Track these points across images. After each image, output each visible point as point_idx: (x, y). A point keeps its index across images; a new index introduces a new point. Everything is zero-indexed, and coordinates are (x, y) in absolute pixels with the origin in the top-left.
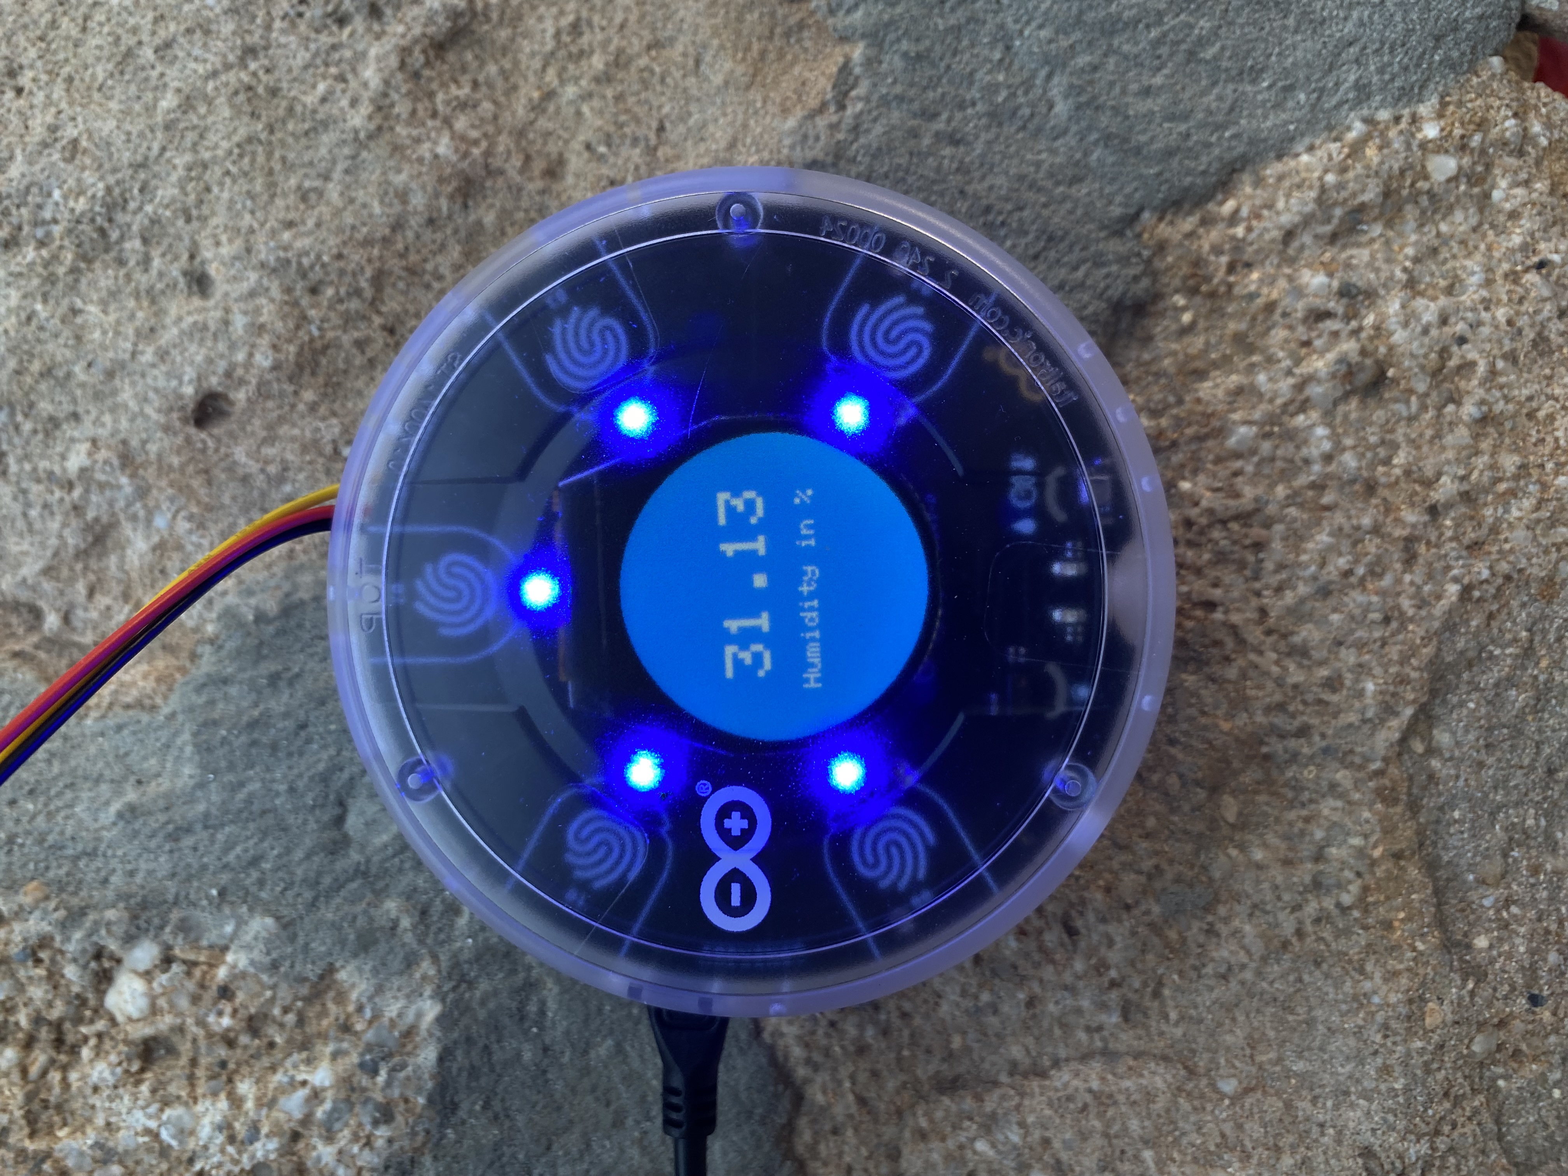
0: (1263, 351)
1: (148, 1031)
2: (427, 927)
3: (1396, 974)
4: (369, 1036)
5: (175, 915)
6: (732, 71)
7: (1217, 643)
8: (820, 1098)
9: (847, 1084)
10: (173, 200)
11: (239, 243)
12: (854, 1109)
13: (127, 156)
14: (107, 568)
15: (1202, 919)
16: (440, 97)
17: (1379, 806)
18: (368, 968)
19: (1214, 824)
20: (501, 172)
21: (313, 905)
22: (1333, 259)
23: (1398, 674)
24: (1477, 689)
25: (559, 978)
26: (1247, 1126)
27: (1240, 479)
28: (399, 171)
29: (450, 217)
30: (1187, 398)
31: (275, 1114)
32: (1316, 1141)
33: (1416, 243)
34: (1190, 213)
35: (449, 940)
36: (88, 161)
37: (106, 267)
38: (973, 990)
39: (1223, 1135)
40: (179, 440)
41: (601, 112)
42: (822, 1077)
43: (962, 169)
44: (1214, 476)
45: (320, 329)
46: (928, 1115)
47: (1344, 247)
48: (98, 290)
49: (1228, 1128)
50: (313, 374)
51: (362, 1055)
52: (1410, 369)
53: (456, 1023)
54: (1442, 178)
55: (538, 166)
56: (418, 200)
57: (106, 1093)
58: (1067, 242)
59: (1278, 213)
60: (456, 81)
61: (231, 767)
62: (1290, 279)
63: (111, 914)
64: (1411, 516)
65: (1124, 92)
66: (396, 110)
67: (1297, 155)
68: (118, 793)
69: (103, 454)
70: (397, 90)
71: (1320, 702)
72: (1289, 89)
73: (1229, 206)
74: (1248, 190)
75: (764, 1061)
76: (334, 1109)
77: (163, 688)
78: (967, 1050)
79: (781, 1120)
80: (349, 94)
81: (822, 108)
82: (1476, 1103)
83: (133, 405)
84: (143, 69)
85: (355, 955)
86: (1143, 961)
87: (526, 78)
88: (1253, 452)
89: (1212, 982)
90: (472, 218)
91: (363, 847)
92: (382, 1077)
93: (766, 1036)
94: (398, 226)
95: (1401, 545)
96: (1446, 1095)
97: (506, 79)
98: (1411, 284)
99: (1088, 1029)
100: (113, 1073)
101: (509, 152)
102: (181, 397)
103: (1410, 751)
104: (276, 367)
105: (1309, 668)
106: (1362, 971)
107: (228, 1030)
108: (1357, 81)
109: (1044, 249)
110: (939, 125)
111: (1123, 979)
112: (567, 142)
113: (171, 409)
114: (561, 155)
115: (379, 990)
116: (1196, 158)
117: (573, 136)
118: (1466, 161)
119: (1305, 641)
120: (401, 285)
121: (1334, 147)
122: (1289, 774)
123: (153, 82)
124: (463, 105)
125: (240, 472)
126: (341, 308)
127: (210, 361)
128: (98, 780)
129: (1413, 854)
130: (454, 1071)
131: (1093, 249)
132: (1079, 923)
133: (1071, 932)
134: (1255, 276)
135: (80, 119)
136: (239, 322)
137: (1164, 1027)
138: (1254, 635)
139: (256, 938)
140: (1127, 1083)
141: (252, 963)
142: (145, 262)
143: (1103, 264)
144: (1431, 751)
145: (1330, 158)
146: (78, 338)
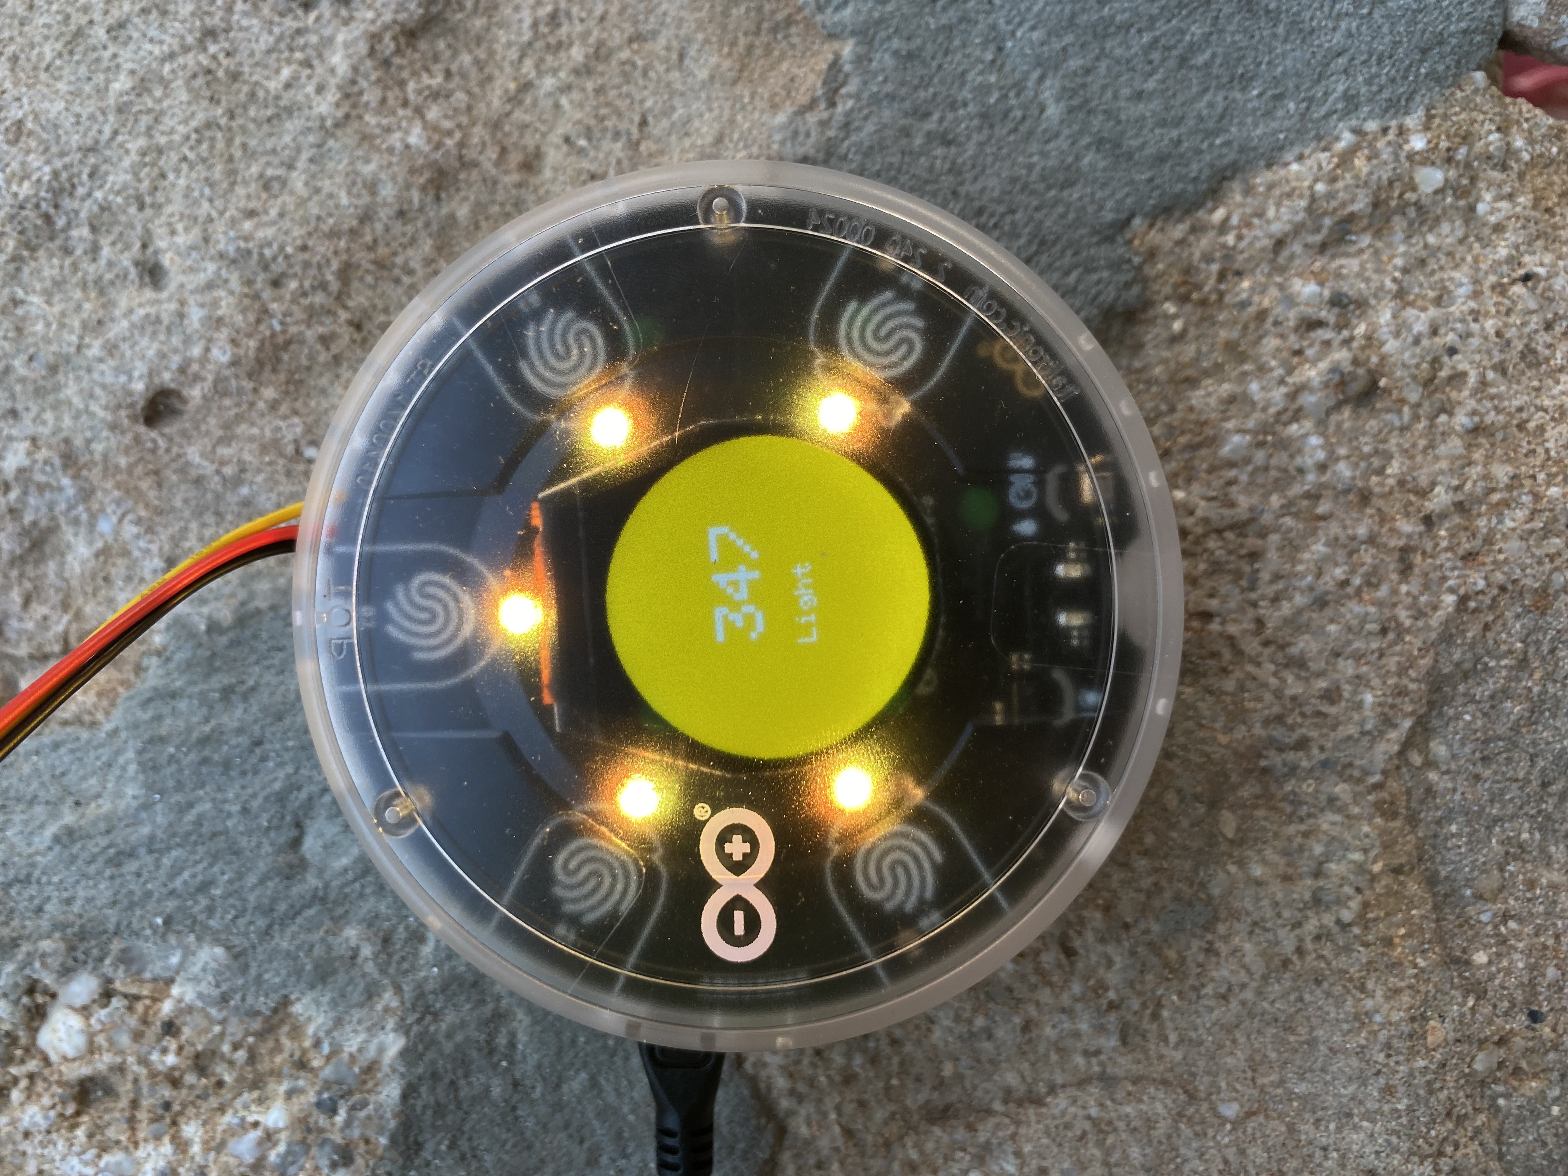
0: (1256, 359)
1: (85, 1071)
2: (390, 955)
3: (1397, 991)
4: (328, 1072)
5: (116, 946)
6: (718, 66)
7: (1215, 655)
8: (804, 1131)
9: (833, 1116)
10: (125, 187)
11: (196, 233)
12: (840, 1142)
13: (75, 139)
14: (45, 575)
15: (1202, 937)
16: (411, 86)
17: (1378, 820)
18: (325, 999)
19: (1212, 838)
20: (475, 164)
21: (267, 933)
22: (1323, 269)
23: (1396, 686)
24: (1473, 700)
25: (530, 1008)
26: (1249, 1152)
27: (1234, 489)
28: (367, 161)
29: (421, 209)
30: (1180, 407)
31: (224, 1158)
32: (1319, 1165)
33: (1404, 254)
34: (1180, 220)
35: (413, 969)
36: (33, 144)
37: (52, 255)
38: (967, 1015)
39: (1226, 1162)
40: (128, 439)
41: (581, 106)
42: (806, 1110)
43: (954, 170)
44: (1209, 485)
45: (282, 323)
46: (917, 1145)
47: (1333, 257)
48: (42, 280)
49: (1231, 1154)
50: (274, 370)
51: (319, 1093)
52: (1402, 379)
53: (421, 1057)
54: (1430, 190)
55: (515, 158)
56: (388, 191)
57: (39, 1138)
58: (1058, 247)
59: (1268, 222)
60: (428, 71)
61: (180, 786)
62: (1281, 287)
63: (46, 945)
64: (1407, 526)
65: (1116, 97)
66: (365, 98)
67: (1287, 164)
68: (54, 815)
69: (43, 454)
70: (366, 77)
71: (1318, 714)
72: (1279, 97)
73: (1219, 214)
74: (1238, 198)
75: (746, 1092)
76: (288, 1153)
77: (105, 703)
78: (959, 1077)
79: (763, 1155)
80: (314, 81)
81: (812, 105)
82: (1478, 1123)
83: (77, 402)
84: (94, 49)
85: (312, 987)
86: (1143, 982)
87: (501, 69)
88: (1247, 461)
89: (1212, 1003)
90: (444, 211)
91: (321, 872)
92: (341, 1117)
93: (748, 1066)
94: (366, 217)
95: (1397, 555)
96: (1449, 1114)
97: (481, 69)
98: (1401, 294)
99: (1086, 1054)
100: (46, 1117)
101: (484, 144)
102: (130, 393)
103: (1408, 763)
104: (235, 363)
105: (1307, 679)
106: (1362, 989)
107: (173, 1068)
108: (1345, 92)
109: (1036, 253)
110: (931, 125)
111: (1122, 1000)
112: (544, 135)
113: (119, 407)
114: (538, 148)
115: (338, 1023)
116: (1187, 165)
117: (551, 129)
118: (1452, 173)
119: (1302, 652)
120: (369, 279)
121: (1324, 156)
122: (1288, 788)
123: (105, 64)
124: (435, 95)
125: (194, 473)
126: (306, 302)
127: (162, 355)
128: (32, 802)
129: (1413, 869)
130: (419, 1109)
131: (1084, 254)
132: (1077, 943)
133: (1069, 952)
134: (1246, 284)
135: (25, 100)
136: (195, 315)
137: (1164, 1051)
138: (1252, 646)
139: (204, 970)
140: (1128, 1109)
141: (200, 995)
142: (94, 250)
143: (1095, 270)
144: (1430, 764)
145: (1320, 168)
146: (19, 330)
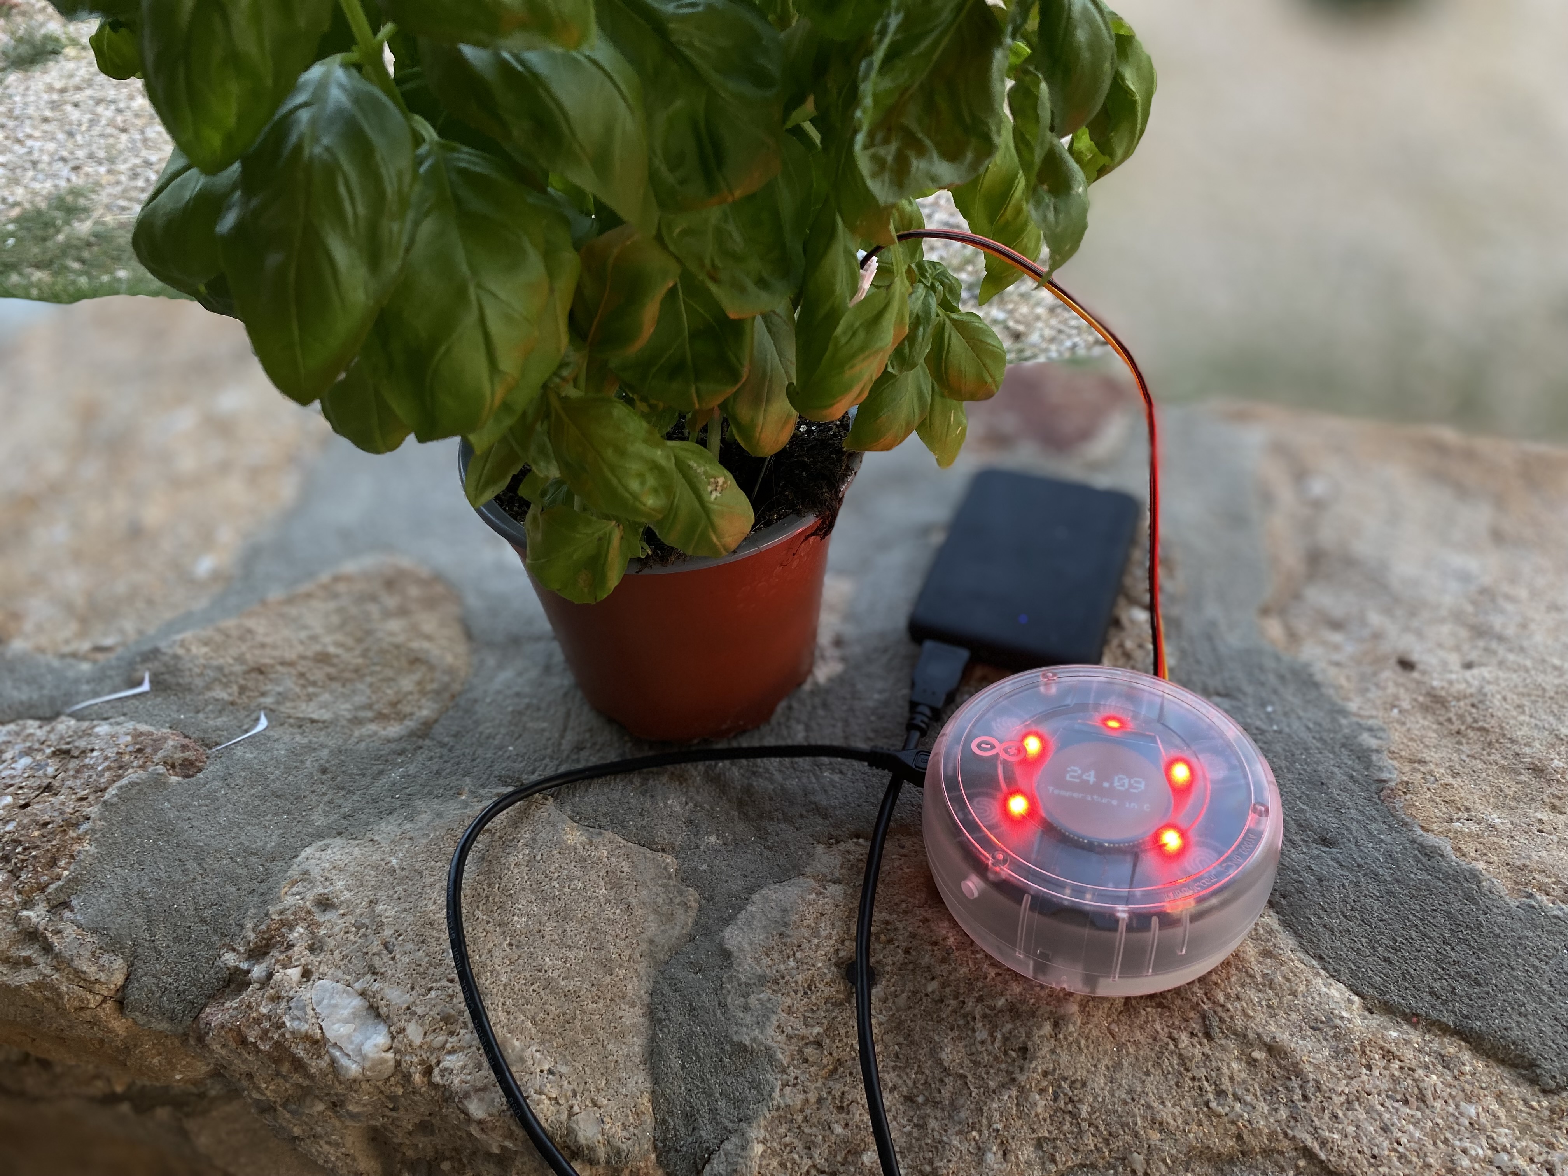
0: (1523, 1136)
3: (1176, 1120)
11: (1492, 680)
17: (1267, 1131)
23: (1344, 1154)
27: (1444, 1103)
28: (1541, 745)
29: (1522, 762)
36: (1520, 631)
37: (1469, 634)
40: (1389, 655)
44: (1443, 1091)
45: (1455, 705)
48: (1457, 631)
50: (1432, 701)
56: (1527, 750)
61: (1241, 659)
71: (1324, 1109)
83: (1404, 639)
88: (1461, 1114)
90: (1523, 771)
94: (1512, 741)
96: (1110, 1134)
102: (1411, 655)
104: (1433, 688)
105: (1342, 1108)
113: (1404, 652)
119: (1357, 1110)
120: (1482, 739)
126: (1467, 714)
127: (1431, 665)
136: (1452, 677)
